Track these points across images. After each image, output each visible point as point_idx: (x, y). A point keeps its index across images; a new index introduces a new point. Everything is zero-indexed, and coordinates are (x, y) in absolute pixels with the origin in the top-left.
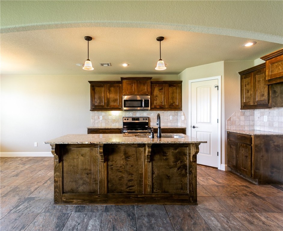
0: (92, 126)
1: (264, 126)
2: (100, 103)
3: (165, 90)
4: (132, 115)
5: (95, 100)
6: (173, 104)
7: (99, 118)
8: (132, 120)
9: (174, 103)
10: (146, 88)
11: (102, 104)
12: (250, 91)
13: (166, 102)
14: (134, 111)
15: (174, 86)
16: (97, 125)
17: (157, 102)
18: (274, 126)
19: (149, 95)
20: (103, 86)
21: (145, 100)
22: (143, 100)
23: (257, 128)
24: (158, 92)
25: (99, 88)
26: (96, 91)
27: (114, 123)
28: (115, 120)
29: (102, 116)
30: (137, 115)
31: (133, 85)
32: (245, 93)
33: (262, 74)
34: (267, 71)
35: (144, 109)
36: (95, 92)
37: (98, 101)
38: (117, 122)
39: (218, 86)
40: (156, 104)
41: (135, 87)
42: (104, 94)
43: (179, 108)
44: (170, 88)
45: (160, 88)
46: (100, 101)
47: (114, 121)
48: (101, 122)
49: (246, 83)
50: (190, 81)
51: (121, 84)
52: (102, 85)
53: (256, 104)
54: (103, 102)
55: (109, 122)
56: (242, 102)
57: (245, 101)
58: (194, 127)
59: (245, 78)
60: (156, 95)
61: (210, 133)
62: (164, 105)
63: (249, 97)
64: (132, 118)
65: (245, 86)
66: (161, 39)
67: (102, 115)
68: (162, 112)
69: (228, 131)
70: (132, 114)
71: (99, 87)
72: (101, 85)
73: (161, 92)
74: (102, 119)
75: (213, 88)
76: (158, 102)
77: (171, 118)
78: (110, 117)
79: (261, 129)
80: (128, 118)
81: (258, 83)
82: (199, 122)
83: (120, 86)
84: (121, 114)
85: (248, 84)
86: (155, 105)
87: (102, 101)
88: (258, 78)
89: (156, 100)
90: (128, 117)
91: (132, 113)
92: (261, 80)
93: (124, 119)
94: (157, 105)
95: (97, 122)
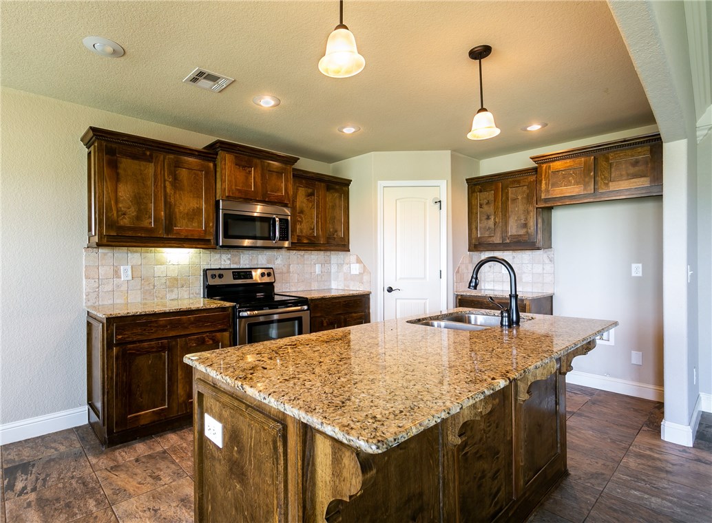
0: (89, 304)
1: (503, 281)
2: (138, 218)
3: (318, 197)
4: (228, 262)
5: (120, 205)
6: (334, 235)
7: (117, 274)
8: (234, 279)
9: (336, 231)
10: (283, 185)
11: (145, 224)
12: (492, 218)
13: (322, 228)
14: (234, 252)
15: (336, 191)
16: (110, 302)
17: (303, 228)
18: (524, 280)
19: (289, 205)
20: (151, 156)
21: (281, 220)
22: (277, 219)
23: (486, 285)
24: (305, 201)
25: (136, 162)
26: (121, 171)
27: (172, 291)
28: (176, 279)
29: (129, 268)
30: (242, 262)
31: (250, 172)
32: (480, 220)
33: (521, 188)
34: (544, 182)
35: (276, 245)
36: (118, 174)
37: (132, 212)
38: (182, 287)
39: (440, 202)
40: (301, 232)
41: (257, 180)
42: (156, 186)
43: (344, 245)
44: (328, 194)
45: (310, 191)
46: (139, 210)
47: (175, 282)
48: (124, 288)
49: (482, 202)
50: (381, 183)
51: (210, 161)
52: (148, 153)
53: (508, 241)
54: (150, 217)
55: (154, 286)
56: (474, 236)
57: (481, 234)
58: (390, 290)
59: (480, 191)
60: (299, 207)
61: (424, 301)
62: (317, 237)
63: (489, 228)
64: (233, 272)
65: (480, 207)
66: (481, 53)
67: (129, 262)
68: (301, 256)
69: (459, 294)
70: (229, 259)
71: (134, 157)
72: (145, 154)
73: (311, 202)
74: (130, 278)
75: (430, 203)
76: (305, 227)
77: (318, 268)
78: (159, 270)
79: (496, 288)
80: (219, 273)
81: (512, 203)
82: (401, 278)
83: (209, 167)
84: (197, 261)
85: (488, 203)
86: (298, 236)
87: (147, 211)
88: (512, 194)
89: (301, 222)
90: (220, 269)
91: (229, 256)
92: (519, 197)
93: (209, 277)
94: (304, 234)
95: (109, 288)
